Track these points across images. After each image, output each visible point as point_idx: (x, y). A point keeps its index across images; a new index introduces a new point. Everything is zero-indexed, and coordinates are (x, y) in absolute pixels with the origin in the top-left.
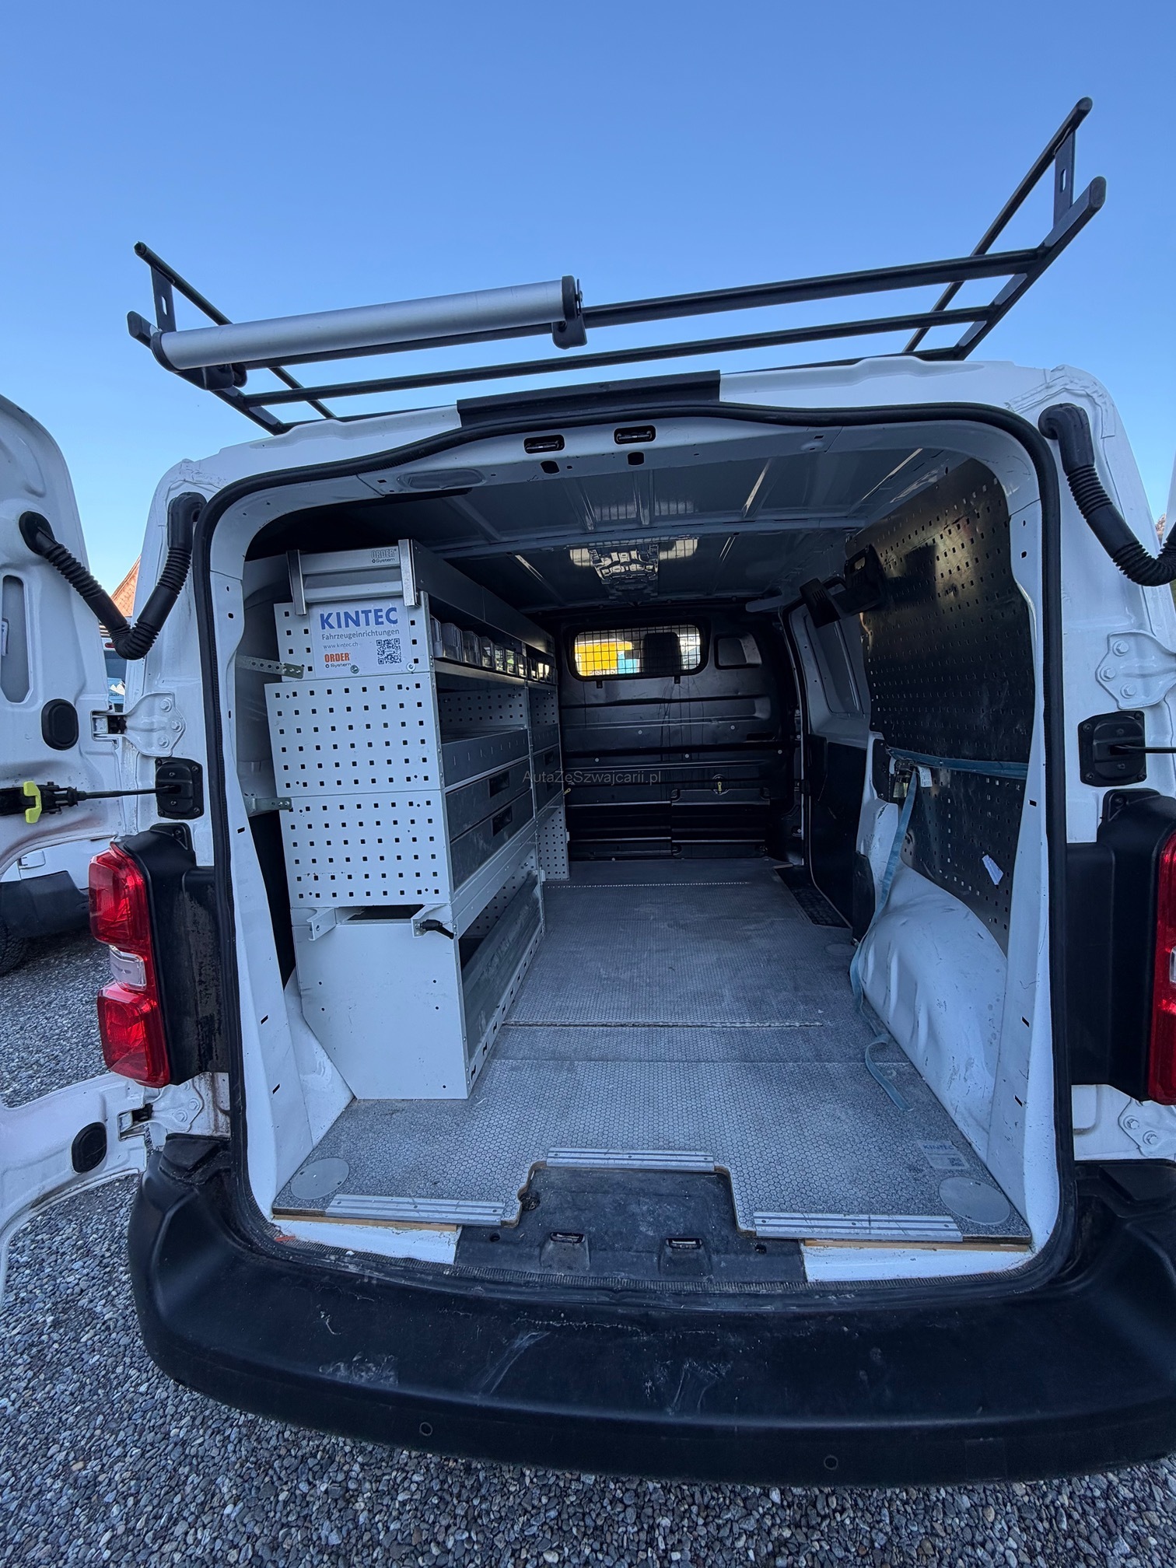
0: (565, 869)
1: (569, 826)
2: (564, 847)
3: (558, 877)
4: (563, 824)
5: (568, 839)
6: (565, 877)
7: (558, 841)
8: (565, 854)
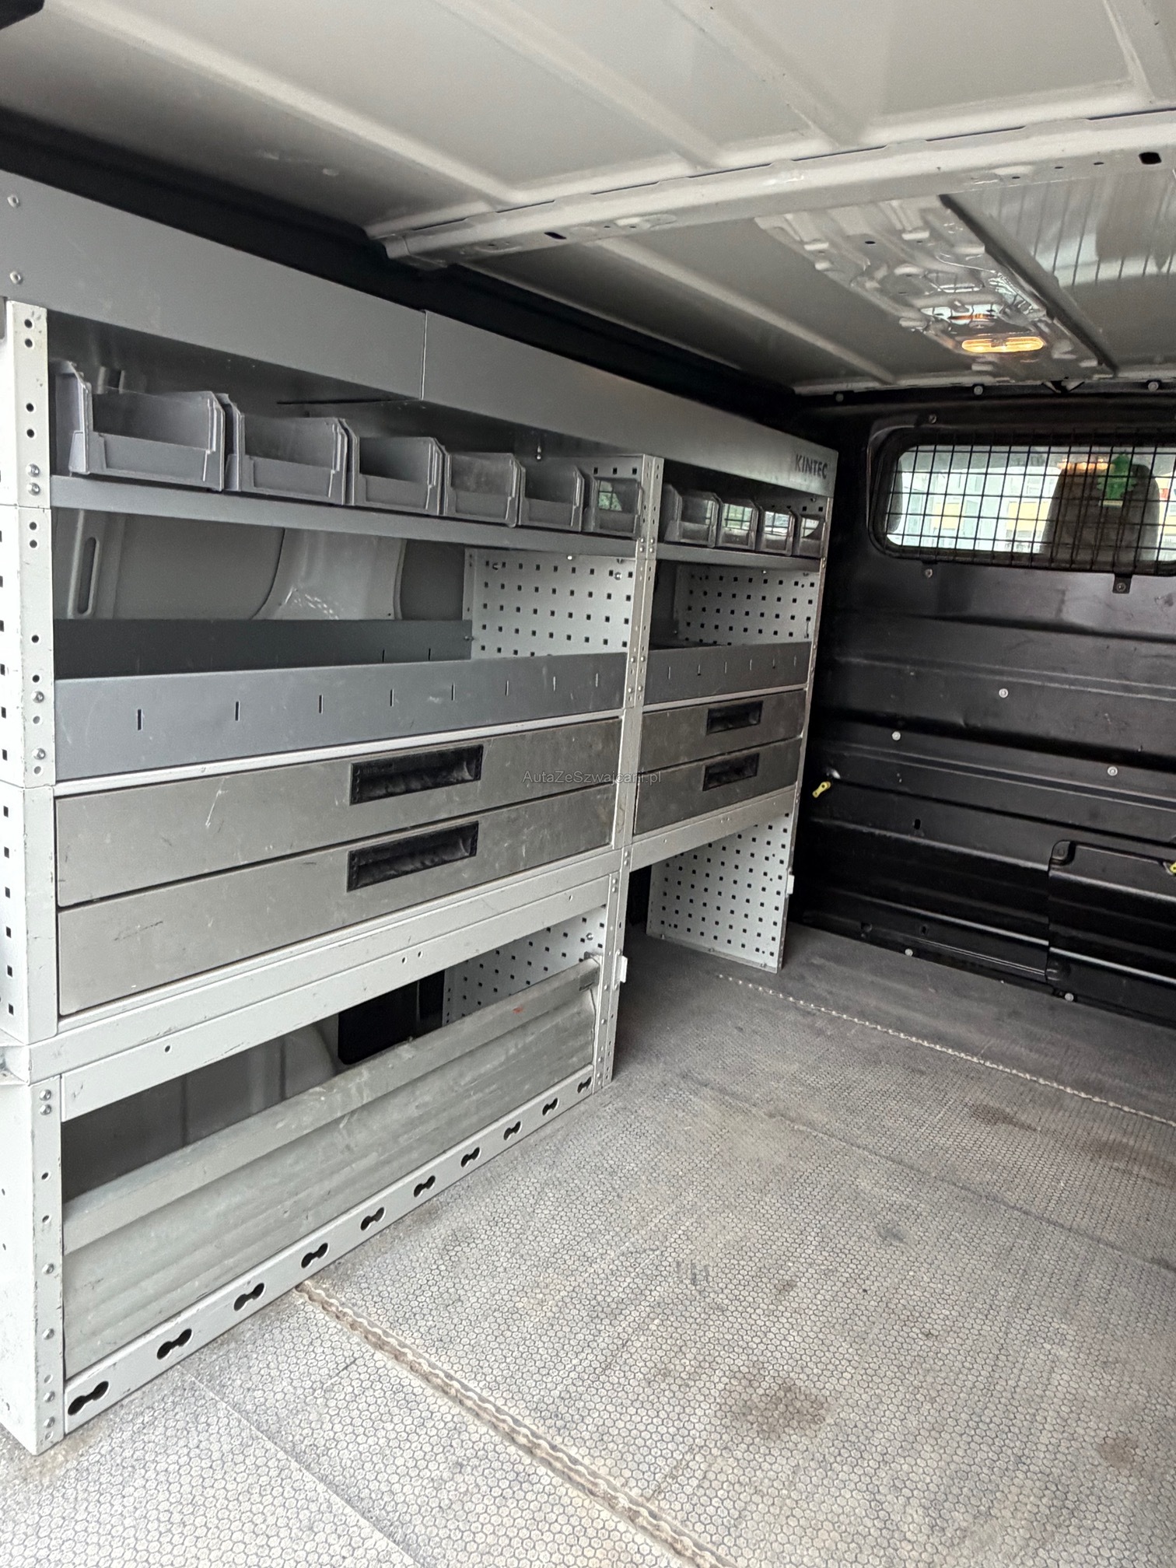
0: (776, 947)
1: (800, 865)
2: (781, 900)
3: (758, 960)
4: (786, 855)
5: (790, 891)
6: (773, 963)
7: (772, 888)
8: (779, 917)
